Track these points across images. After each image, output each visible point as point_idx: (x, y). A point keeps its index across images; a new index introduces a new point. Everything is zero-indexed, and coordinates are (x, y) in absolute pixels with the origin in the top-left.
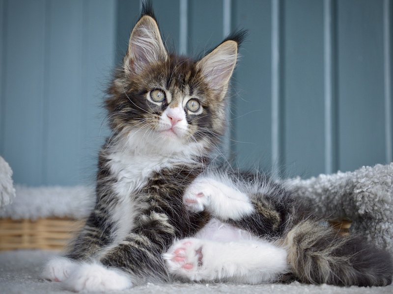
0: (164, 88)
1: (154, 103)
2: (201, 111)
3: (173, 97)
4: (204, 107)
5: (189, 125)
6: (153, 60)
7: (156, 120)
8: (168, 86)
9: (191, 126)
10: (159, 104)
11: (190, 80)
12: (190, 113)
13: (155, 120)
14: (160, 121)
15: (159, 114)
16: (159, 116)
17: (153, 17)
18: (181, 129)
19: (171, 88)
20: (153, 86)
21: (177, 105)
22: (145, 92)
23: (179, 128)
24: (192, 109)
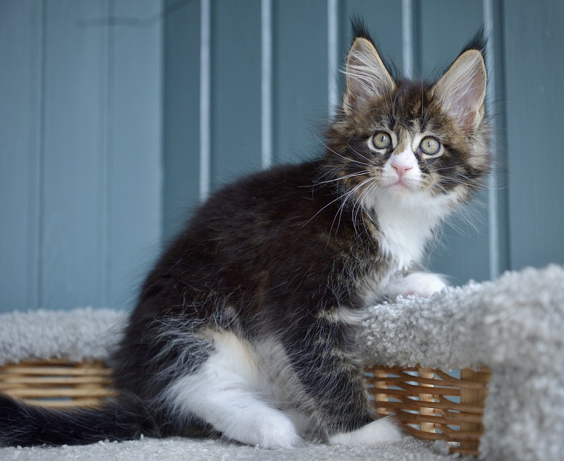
0: (387, 129)
1: (377, 151)
2: (442, 152)
3: (398, 139)
4: (445, 146)
5: (425, 174)
6: (374, 94)
7: (379, 173)
8: (391, 127)
9: (427, 175)
10: (383, 152)
11: (420, 112)
12: (425, 157)
13: (376, 173)
14: (384, 174)
15: (381, 165)
16: (382, 168)
17: (368, 38)
18: (412, 180)
19: (395, 127)
20: (373, 129)
21: (402, 150)
22: (366, 137)
23: (409, 179)
24: (428, 150)
